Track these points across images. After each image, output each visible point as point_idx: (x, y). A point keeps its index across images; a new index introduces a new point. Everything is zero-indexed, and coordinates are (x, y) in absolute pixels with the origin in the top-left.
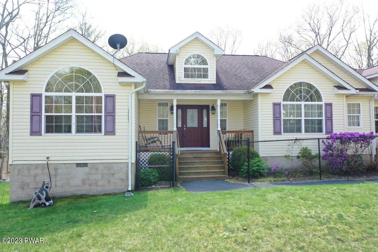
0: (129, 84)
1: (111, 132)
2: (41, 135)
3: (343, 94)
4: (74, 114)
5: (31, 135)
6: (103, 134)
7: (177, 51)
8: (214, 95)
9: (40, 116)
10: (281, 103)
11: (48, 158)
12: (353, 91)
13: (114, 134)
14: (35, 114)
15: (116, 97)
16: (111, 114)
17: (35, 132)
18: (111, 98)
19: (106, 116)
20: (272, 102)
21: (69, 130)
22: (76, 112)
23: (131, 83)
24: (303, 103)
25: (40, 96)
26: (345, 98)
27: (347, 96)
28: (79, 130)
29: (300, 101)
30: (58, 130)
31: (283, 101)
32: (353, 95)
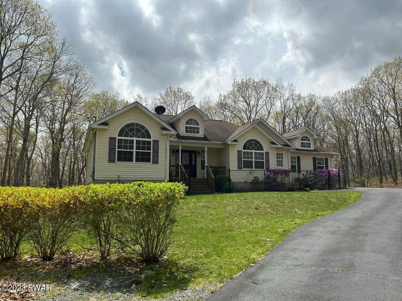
0: (167, 135)
1: (156, 162)
2: (115, 162)
3: (275, 147)
4: (135, 150)
5: (109, 162)
6: (152, 163)
7: (182, 116)
8: (203, 144)
9: (115, 151)
10: (241, 151)
11: (119, 176)
12: (280, 146)
13: (158, 164)
14: (111, 150)
15: (159, 142)
16: (156, 151)
17: (111, 160)
18: (156, 142)
19: (153, 153)
20: (237, 150)
21: (131, 160)
22: (136, 150)
23: (168, 134)
24: (254, 151)
25: (115, 138)
26: (275, 150)
27: (277, 149)
28: (137, 160)
29: (252, 150)
30: (125, 160)
31: (243, 149)
32: (279, 148)
